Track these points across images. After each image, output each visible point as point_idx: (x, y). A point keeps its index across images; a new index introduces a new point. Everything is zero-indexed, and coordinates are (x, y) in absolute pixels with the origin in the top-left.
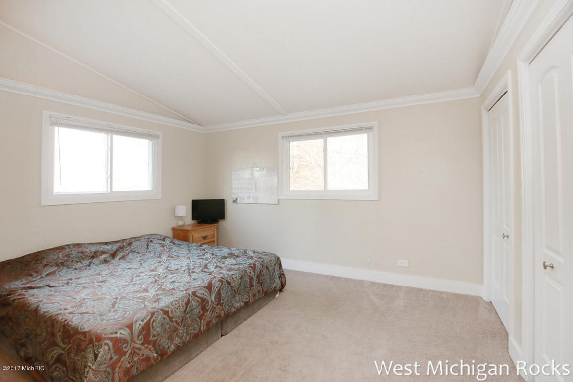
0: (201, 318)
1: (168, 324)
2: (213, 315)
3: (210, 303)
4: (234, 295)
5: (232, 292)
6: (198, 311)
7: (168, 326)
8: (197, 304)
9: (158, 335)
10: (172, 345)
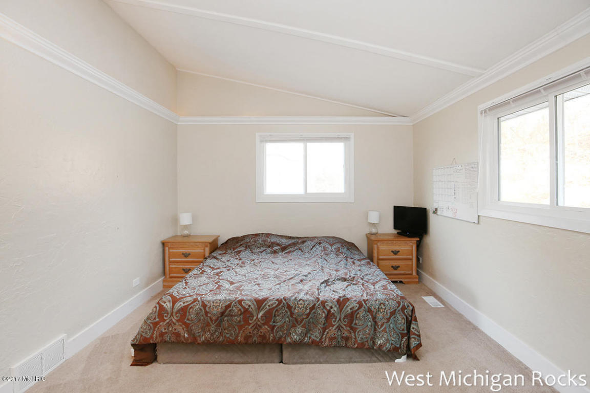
0: (240, 327)
1: (203, 316)
2: (255, 332)
3: (255, 318)
4: (293, 323)
5: (291, 318)
6: (239, 319)
7: (202, 318)
8: (238, 312)
9: (192, 320)
10: (203, 337)
